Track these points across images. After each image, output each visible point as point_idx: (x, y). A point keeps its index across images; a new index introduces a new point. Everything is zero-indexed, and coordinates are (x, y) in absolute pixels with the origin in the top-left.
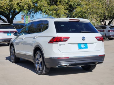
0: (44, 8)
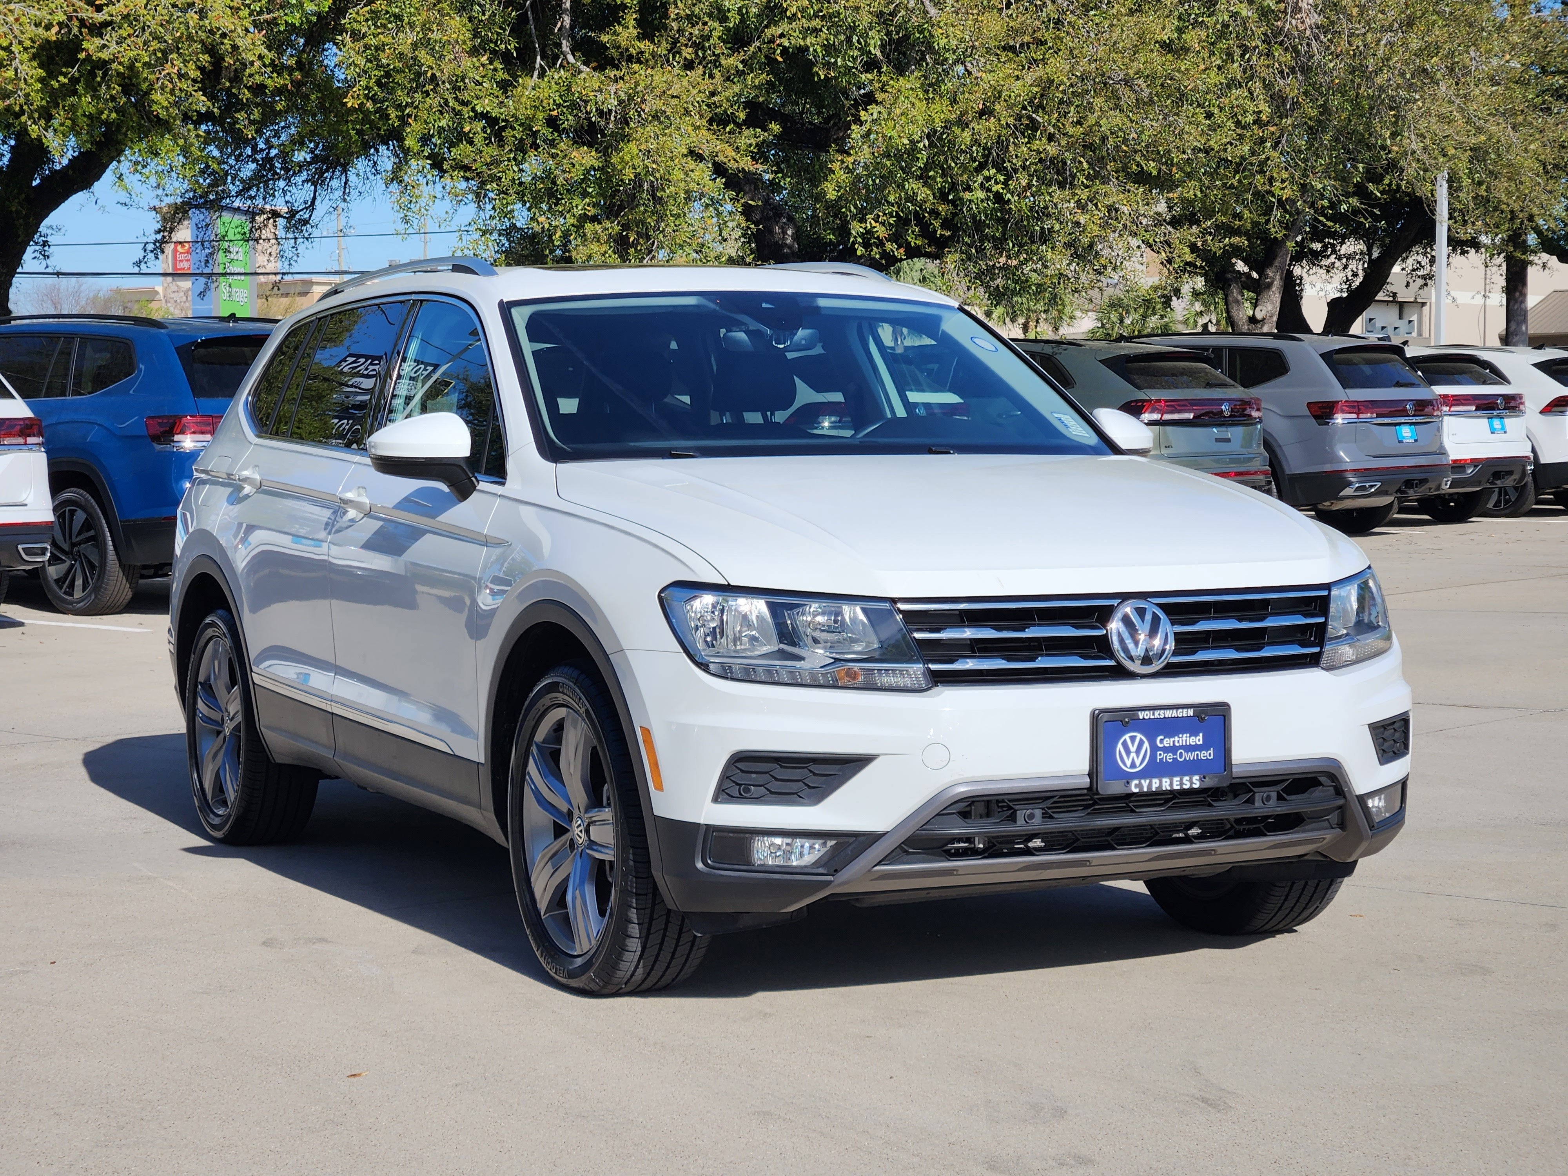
0: (434, 101)
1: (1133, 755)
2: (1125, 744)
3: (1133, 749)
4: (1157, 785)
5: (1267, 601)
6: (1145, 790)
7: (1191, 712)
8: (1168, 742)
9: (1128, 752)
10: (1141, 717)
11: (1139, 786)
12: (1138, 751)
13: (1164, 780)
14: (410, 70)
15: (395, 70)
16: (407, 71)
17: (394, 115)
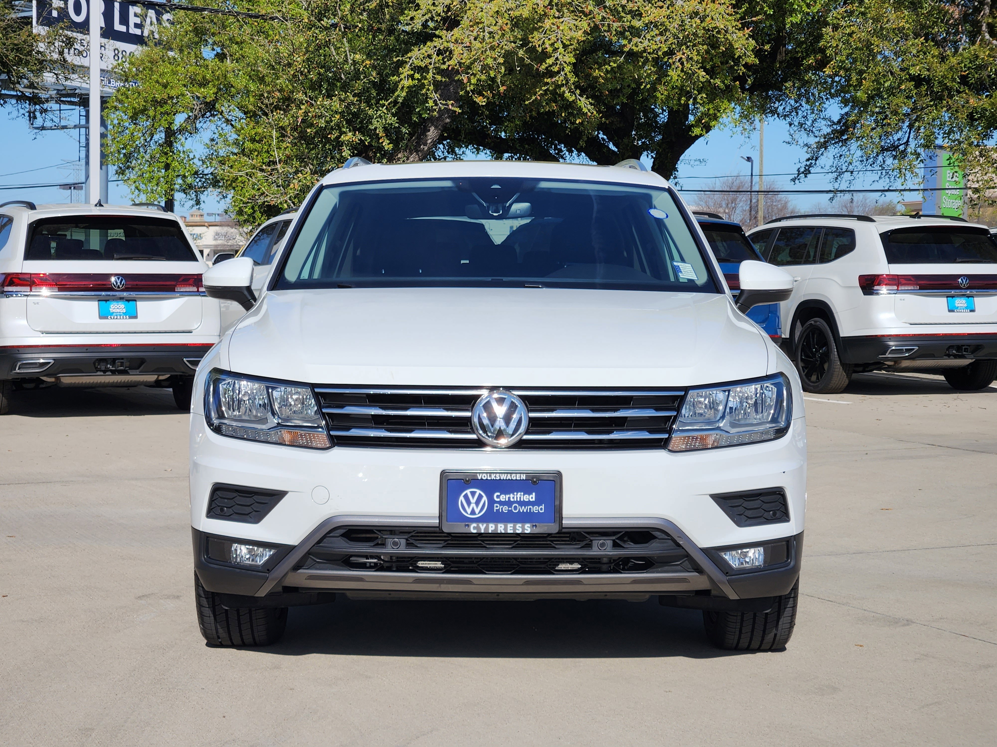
1: (473, 505)
2: (466, 497)
3: (473, 500)
4: (493, 528)
5: (631, 397)
6: (483, 531)
7: (523, 477)
8: (503, 498)
9: (469, 503)
10: (479, 478)
11: (478, 528)
12: (477, 503)
13: (499, 525)
14: (867, 48)
15: (856, 49)
16: (865, 49)
17: (855, 78)
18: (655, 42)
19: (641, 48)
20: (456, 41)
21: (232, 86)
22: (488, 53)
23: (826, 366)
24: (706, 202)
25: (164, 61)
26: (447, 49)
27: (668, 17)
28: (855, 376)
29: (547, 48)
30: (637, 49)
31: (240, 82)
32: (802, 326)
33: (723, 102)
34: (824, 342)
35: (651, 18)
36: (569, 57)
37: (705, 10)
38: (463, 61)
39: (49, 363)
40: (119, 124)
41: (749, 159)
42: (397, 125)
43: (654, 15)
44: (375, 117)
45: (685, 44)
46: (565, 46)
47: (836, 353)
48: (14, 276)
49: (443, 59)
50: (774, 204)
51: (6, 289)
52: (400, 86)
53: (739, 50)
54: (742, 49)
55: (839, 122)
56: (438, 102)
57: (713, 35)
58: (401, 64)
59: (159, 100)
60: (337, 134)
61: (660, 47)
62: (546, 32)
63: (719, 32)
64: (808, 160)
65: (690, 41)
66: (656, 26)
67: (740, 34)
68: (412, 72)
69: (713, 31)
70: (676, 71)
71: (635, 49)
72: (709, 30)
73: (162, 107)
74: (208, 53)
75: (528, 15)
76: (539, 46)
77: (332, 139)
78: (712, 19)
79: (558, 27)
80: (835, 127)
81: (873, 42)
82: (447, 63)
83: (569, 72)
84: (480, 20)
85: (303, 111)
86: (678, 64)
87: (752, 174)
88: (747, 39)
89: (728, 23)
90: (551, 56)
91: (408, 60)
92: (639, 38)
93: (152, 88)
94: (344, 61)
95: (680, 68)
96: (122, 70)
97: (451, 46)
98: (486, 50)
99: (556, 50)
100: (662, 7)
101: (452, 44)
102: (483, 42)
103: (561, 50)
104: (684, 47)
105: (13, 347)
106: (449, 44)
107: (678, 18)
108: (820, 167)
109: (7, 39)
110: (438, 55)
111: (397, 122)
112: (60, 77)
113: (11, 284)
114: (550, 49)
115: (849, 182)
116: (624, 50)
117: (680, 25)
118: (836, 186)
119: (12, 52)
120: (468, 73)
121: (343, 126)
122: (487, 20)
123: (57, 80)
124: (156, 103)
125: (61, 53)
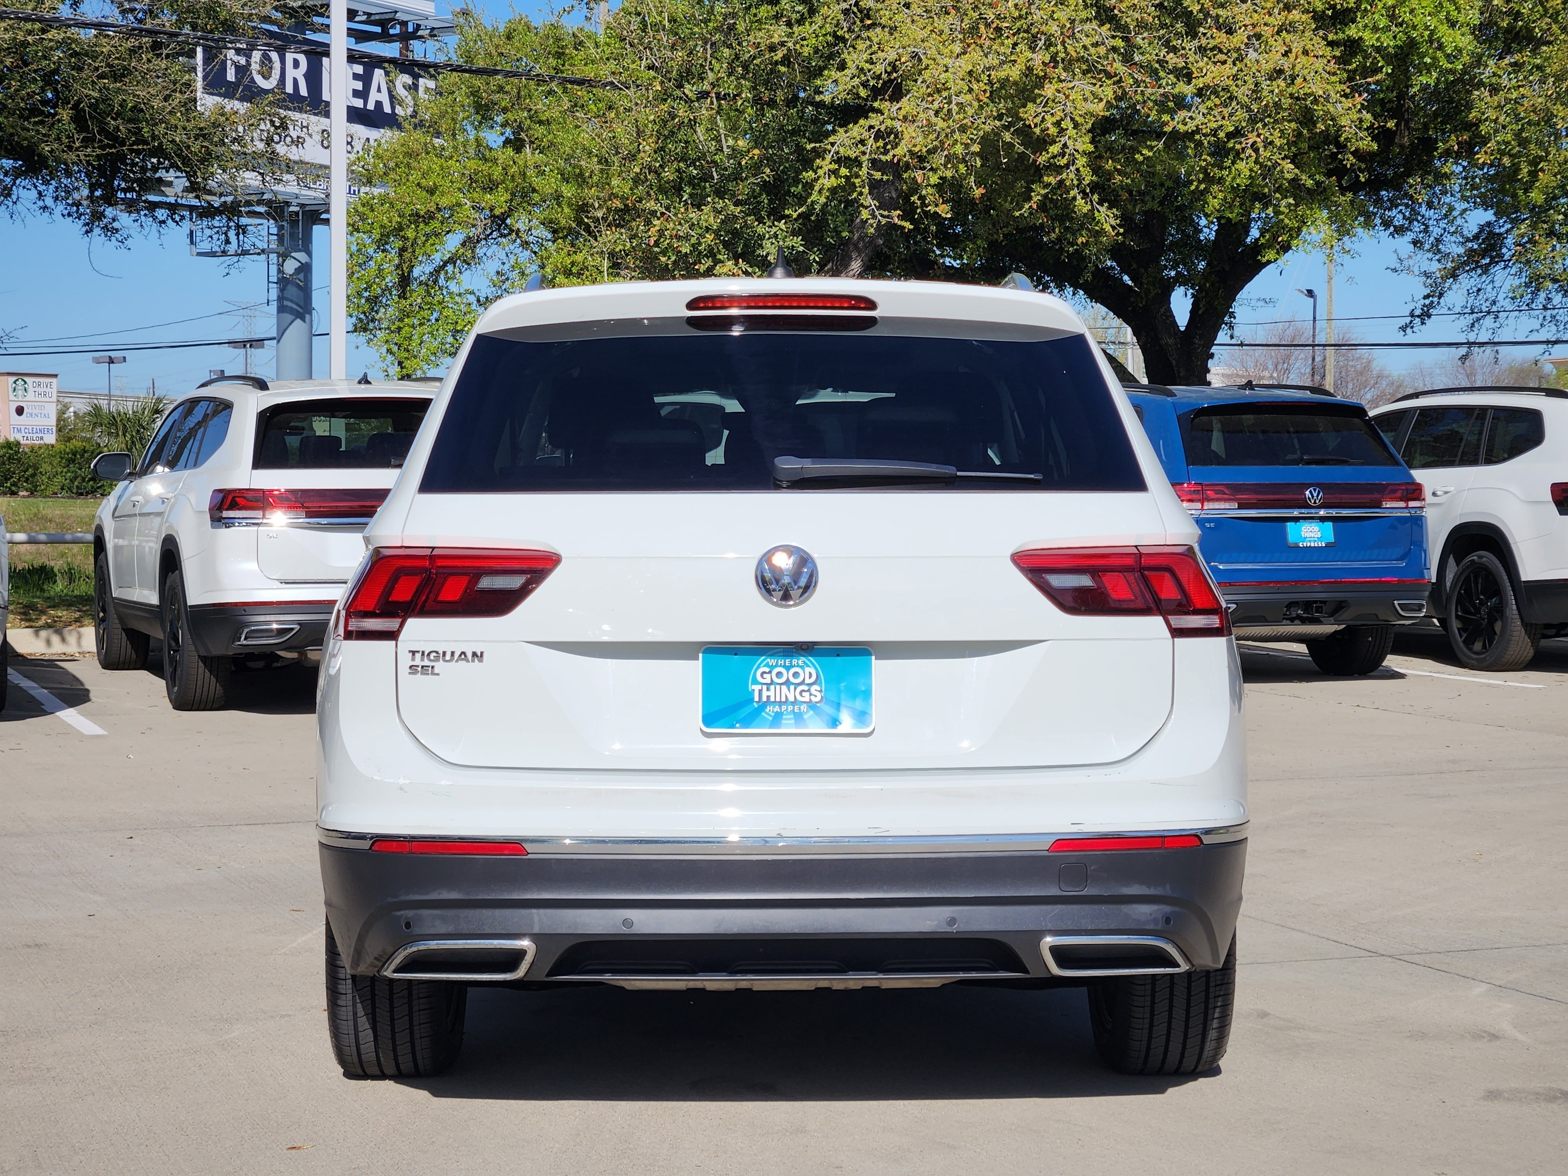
14: (1546, 122)
15: (1529, 123)
16: (1543, 123)
17: (1526, 170)
18: (1215, 117)
19: (1191, 126)
20: (905, 118)
21: (534, 190)
22: (957, 136)
23: (1498, 627)
24: (1242, 362)
25: (428, 153)
26: (890, 131)
27: (1235, 78)
28: (1544, 643)
29: (1048, 129)
30: (1186, 128)
31: (547, 184)
32: (1458, 565)
33: (1312, 209)
34: (1493, 589)
35: (1208, 80)
36: (1084, 143)
37: (1294, 66)
38: (916, 149)
39: (292, 629)
40: (359, 250)
41: (1310, 293)
42: (801, 249)
43: (1212, 75)
44: (767, 236)
45: (1262, 120)
46: (1076, 126)
47: (1514, 607)
48: (237, 495)
49: (886, 144)
50: (1351, 363)
51: (225, 514)
52: (817, 188)
53: (1347, 128)
54: (1351, 127)
55: (1476, 237)
56: (877, 213)
57: (1306, 106)
58: (819, 154)
59: (422, 213)
60: (710, 263)
61: (1222, 126)
62: (1047, 102)
63: (1316, 101)
64: (1426, 297)
65: (1269, 116)
66: (1215, 93)
67: (1348, 103)
68: (836, 166)
69: (1305, 100)
70: (1247, 163)
71: (1182, 128)
72: (1298, 99)
73: (426, 224)
74: (494, 138)
75: (1017, 78)
76: (1036, 126)
77: (702, 271)
78: (1305, 79)
79: (1067, 97)
80: (1470, 245)
81: (1555, 112)
82: (891, 153)
83: (1084, 166)
84: (944, 84)
85: (657, 228)
86: (1249, 151)
87: (1314, 318)
88: (1360, 111)
89: (1329, 87)
90: (1055, 142)
91: (829, 147)
92: (1189, 111)
93: (411, 194)
94: (717, 149)
95: (1253, 159)
96: (363, 167)
97: (897, 124)
98: (953, 131)
99: (1062, 131)
100: (1224, 63)
101: (900, 123)
102: (949, 119)
103: (1071, 132)
104: (1260, 125)
105: (236, 604)
106: (894, 123)
107: (1251, 81)
108: (1446, 308)
109: (188, 121)
110: (876, 139)
111: (801, 245)
112: (268, 178)
113: (233, 506)
114: (1053, 131)
115: (1492, 331)
116: (1165, 129)
117: (1253, 91)
118: (1472, 338)
119: (196, 140)
120: (924, 168)
121: (719, 252)
122: (956, 85)
123: (263, 183)
124: (416, 217)
125: (269, 141)
